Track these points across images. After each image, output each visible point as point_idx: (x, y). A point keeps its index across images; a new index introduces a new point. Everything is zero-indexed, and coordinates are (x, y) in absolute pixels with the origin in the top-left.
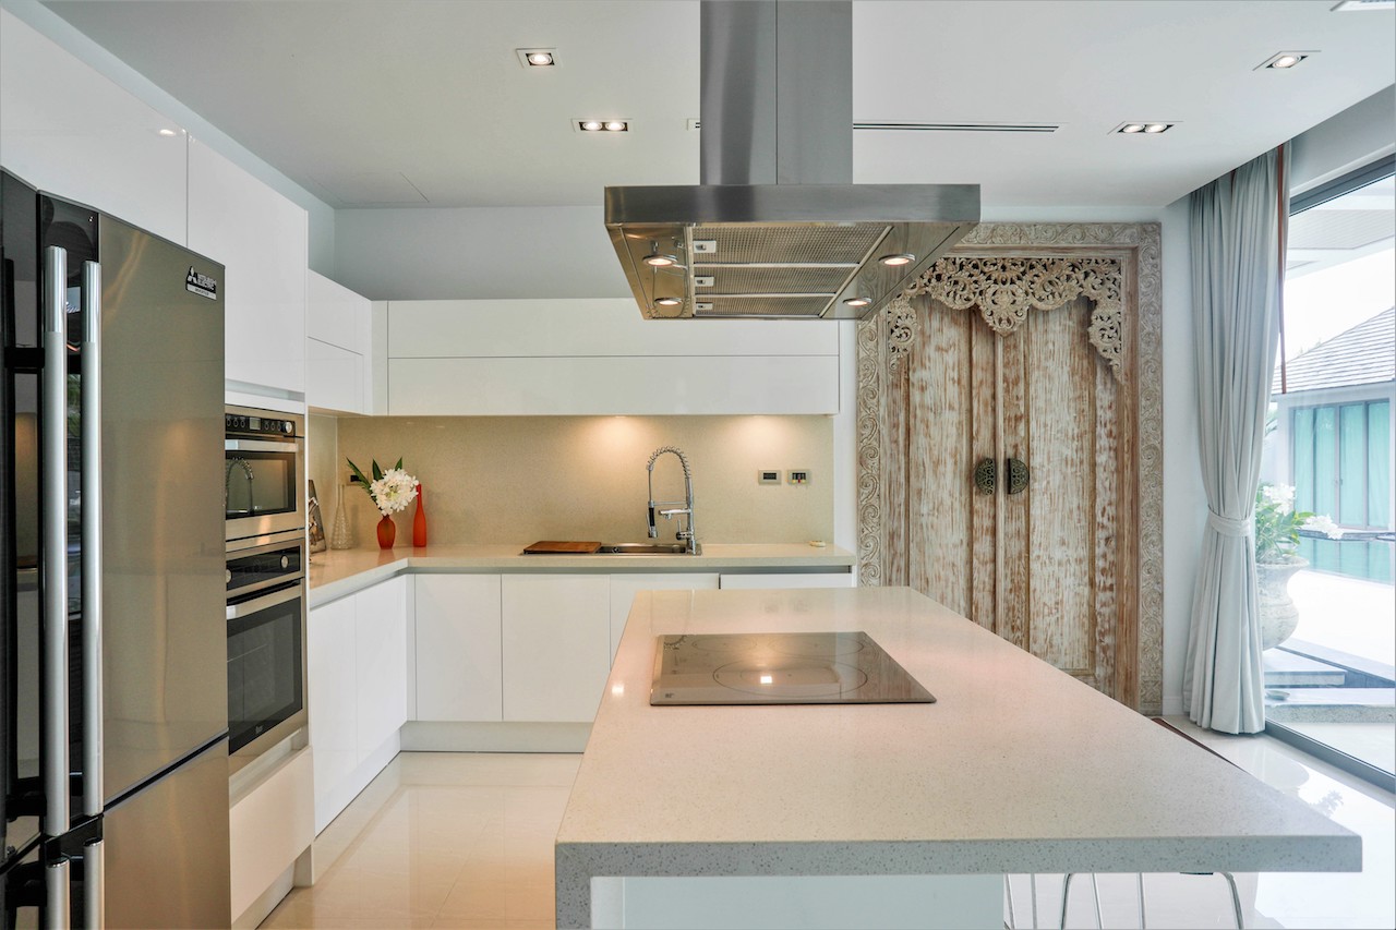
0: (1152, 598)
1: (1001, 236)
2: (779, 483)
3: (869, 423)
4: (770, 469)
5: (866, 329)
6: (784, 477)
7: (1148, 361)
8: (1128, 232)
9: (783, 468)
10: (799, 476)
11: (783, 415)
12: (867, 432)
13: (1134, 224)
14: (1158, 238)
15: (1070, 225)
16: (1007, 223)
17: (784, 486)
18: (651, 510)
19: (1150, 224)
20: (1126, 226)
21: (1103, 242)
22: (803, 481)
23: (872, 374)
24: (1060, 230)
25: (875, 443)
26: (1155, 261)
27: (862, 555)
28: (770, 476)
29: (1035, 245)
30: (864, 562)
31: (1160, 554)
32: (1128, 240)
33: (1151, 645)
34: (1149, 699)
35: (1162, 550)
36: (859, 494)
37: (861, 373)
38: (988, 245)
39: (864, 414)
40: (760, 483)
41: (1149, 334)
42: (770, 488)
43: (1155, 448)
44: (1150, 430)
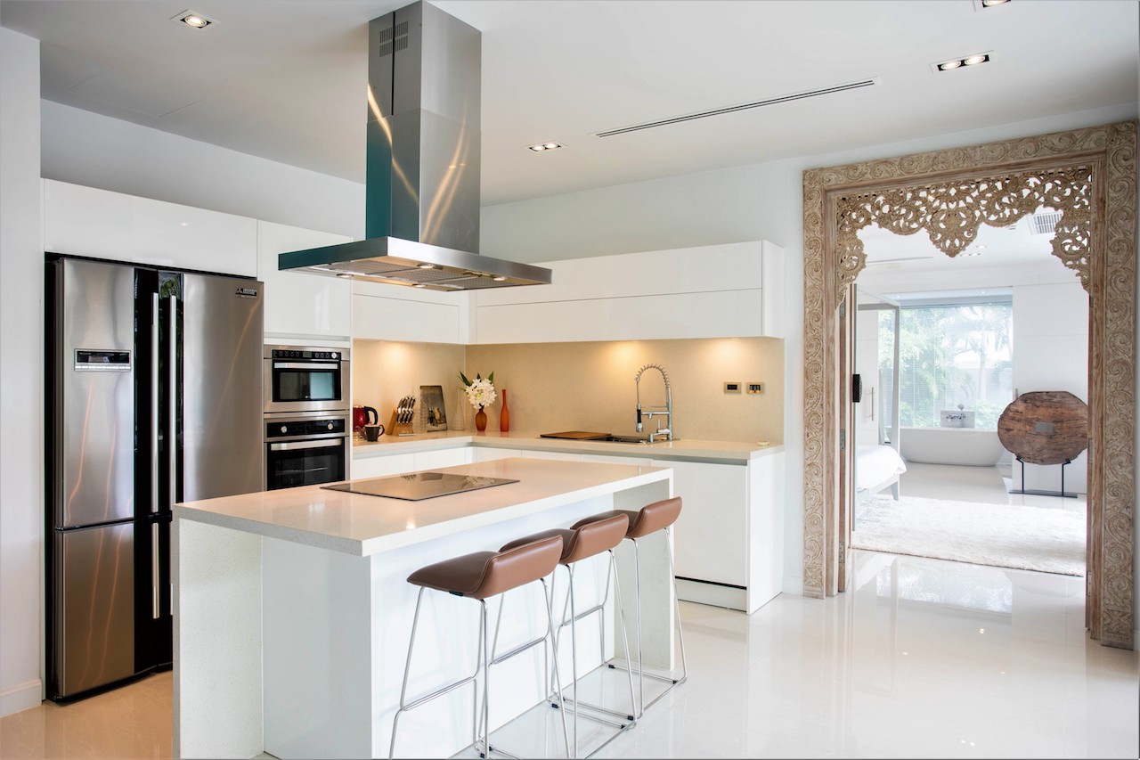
0: (1120, 523)
1: (943, 163)
2: (740, 392)
3: (814, 343)
4: (732, 381)
5: (813, 262)
6: (743, 388)
7: (1116, 271)
8: (1094, 136)
9: (743, 381)
10: (755, 388)
11: (744, 338)
12: (812, 350)
13: (1102, 127)
14: (1134, 136)
15: (1021, 140)
16: (950, 150)
17: (744, 395)
18: (639, 412)
19: (1124, 122)
20: (1091, 130)
21: (1060, 151)
22: (758, 391)
23: (817, 301)
24: (1009, 146)
25: (819, 360)
26: (1128, 163)
27: (807, 456)
28: (732, 387)
29: (979, 166)
30: (808, 462)
31: (1130, 477)
32: (1092, 145)
33: (1118, 572)
34: (1114, 630)
35: (1133, 473)
36: (805, 404)
37: (808, 300)
38: (929, 173)
39: (810, 335)
40: (725, 392)
41: (1119, 241)
42: (732, 396)
43: (1125, 363)
44: (1118, 343)
